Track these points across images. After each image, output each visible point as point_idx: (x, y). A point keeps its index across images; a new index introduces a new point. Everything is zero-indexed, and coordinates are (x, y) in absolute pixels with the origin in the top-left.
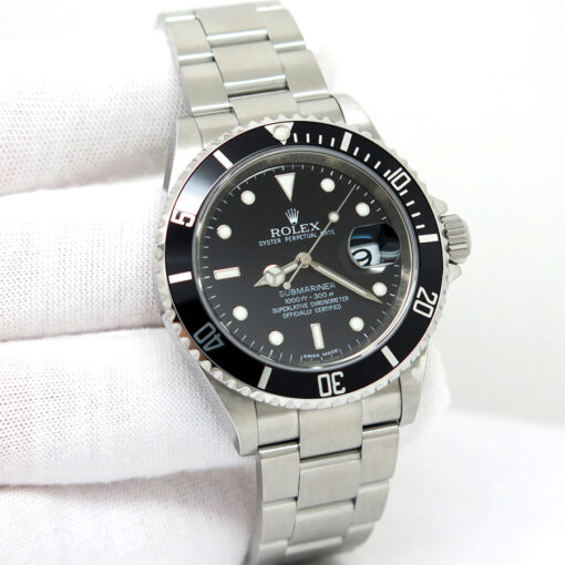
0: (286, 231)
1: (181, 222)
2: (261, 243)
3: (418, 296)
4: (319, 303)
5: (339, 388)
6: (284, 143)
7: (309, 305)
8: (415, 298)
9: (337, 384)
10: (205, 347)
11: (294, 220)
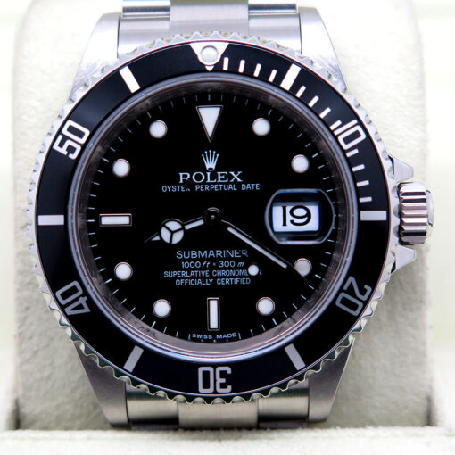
0: (199, 177)
1: (63, 151)
2: (165, 188)
3: (345, 288)
4: (223, 273)
5: (223, 386)
6: (210, 69)
7: (210, 273)
8: (341, 290)
9: (220, 380)
10: (68, 310)
11: (211, 164)
